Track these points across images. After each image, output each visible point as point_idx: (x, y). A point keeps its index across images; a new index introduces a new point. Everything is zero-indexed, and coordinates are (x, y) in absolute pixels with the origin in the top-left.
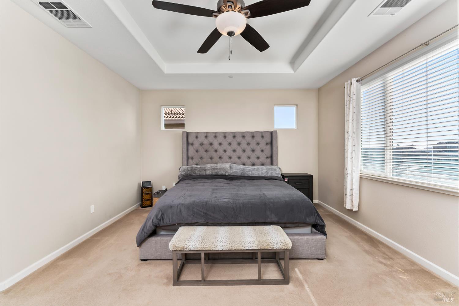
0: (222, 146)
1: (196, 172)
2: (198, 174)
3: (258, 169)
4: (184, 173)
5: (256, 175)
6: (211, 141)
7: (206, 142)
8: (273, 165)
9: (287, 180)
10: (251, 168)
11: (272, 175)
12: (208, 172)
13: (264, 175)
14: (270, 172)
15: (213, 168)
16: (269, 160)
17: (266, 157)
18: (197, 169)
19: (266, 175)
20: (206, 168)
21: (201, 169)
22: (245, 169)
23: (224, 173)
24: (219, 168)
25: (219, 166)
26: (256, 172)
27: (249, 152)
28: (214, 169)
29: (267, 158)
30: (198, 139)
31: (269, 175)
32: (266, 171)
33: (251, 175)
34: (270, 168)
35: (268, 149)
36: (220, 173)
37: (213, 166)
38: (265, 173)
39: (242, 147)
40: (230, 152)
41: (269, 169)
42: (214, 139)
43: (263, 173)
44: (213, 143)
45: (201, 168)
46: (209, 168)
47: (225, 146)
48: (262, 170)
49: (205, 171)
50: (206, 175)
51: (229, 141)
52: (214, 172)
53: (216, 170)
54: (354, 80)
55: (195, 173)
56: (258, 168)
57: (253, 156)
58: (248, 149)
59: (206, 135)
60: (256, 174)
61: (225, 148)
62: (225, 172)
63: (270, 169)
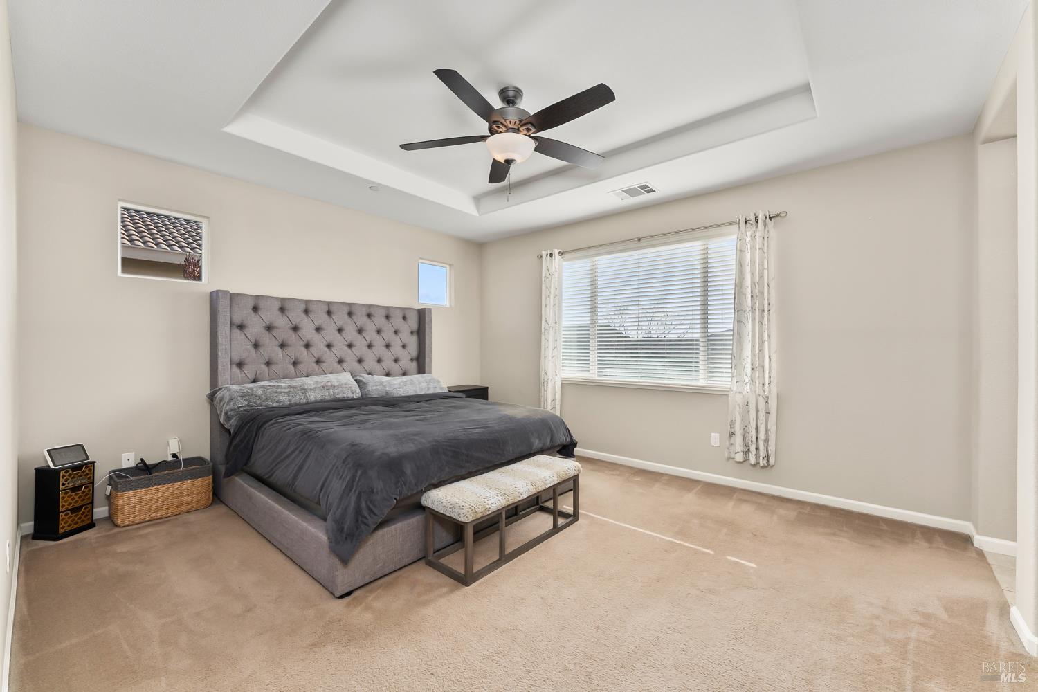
0: (323, 333)
1: (281, 398)
3: (412, 383)
6: (296, 321)
7: (281, 321)
8: (424, 373)
12: (313, 396)
15: (322, 384)
16: (414, 364)
17: (410, 358)
18: (279, 390)
20: (306, 387)
24: (336, 384)
27: (379, 349)
28: (324, 388)
29: (412, 360)
30: (260, 313)
35: (413, 342)
37: (319, 380)
39: (367, 338)
40: (340, 349)
42: (304, 315)
44: (300, 326)
45: (293, 387)
46: (313, 387)
47: (330, 334)
49: (304, 393)
50: (308, 403)
51: (340, 323)
52: (327, 395)
53: (331, 390)
54: (556, 252)
57: (388, 356)
58: (379, 342)
59: (284, 306)
61: (329, 339)
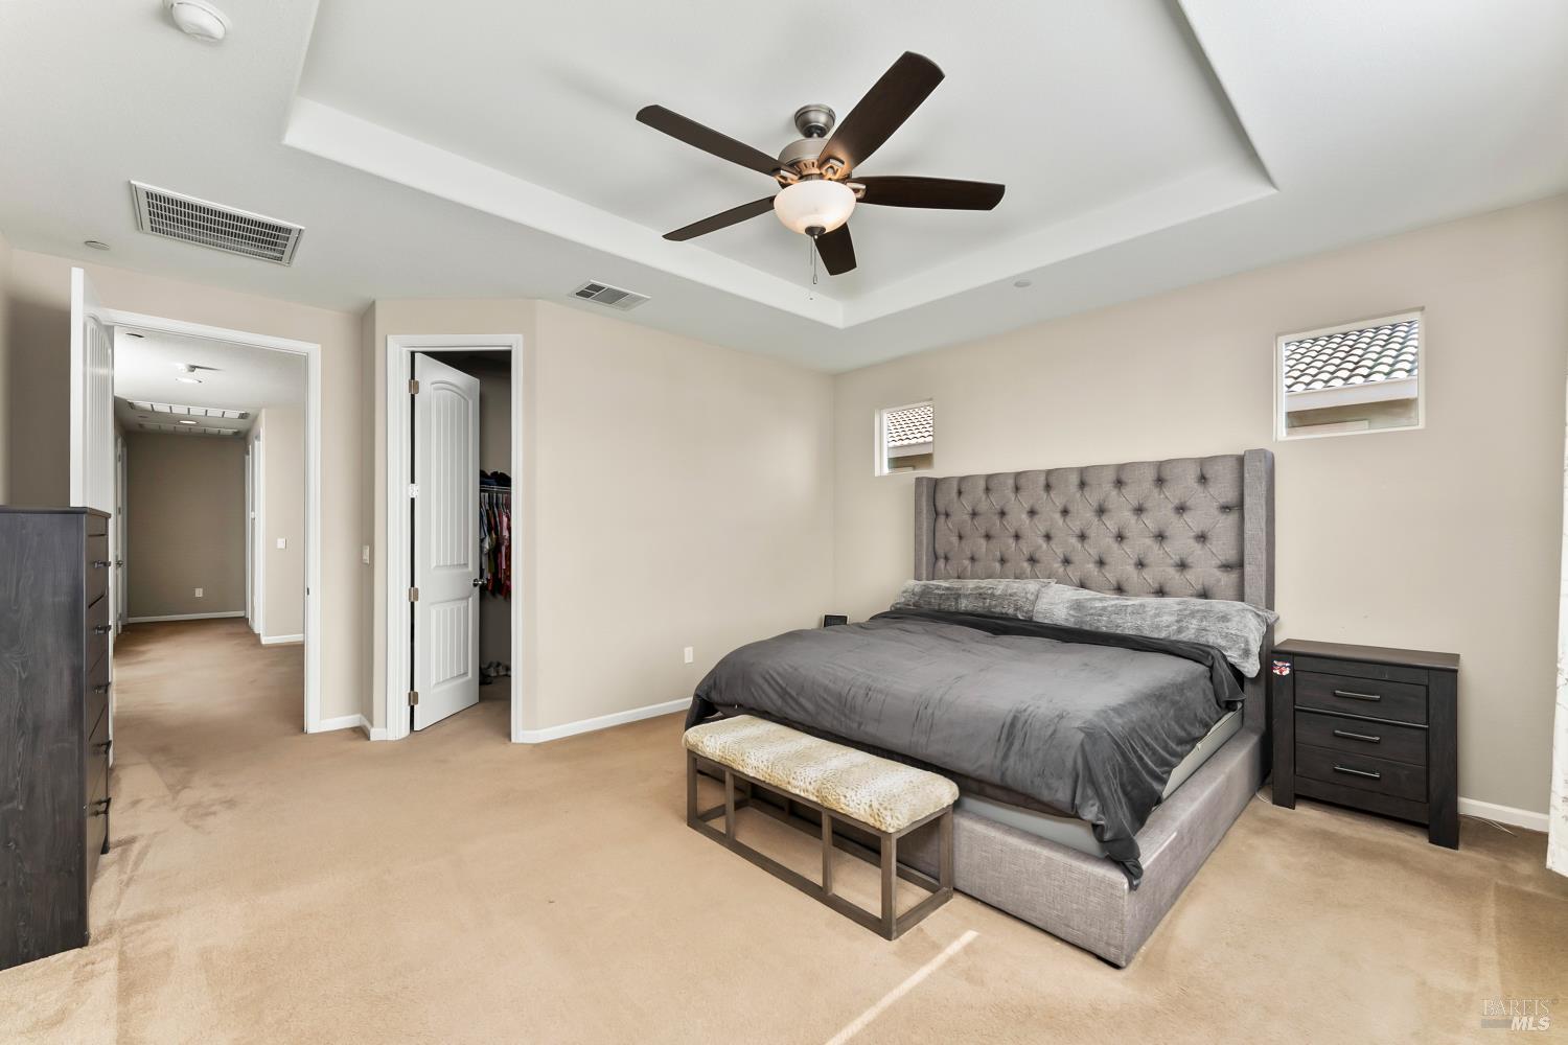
2: (936, 608)
4: (903, 600)
5: (1127, 632)
6: (1003, 503)
7: (987, 506)
9: (1286, 672)
10: (1112, 600)
11: (1202, 640)
12: (964, 605)
13: (1163, 635)
14: (1194, 624)
15: (981, 591)
16: (1233, 577)
17: (1216, 563)
19: (1174, 638)
21: (949, 592)
22: (1088, 604)
23: (1011, 611)
25: (1001, 586)
26: (1129, 618)
27: (1140, 543)
28: (981, 596)
30: (965, 497)
31: (1188, 635)
32: (1174, 618)
33: (1104, 629)
34: (1198, 611)
35: (1224, 529)
36: (998, 610)
37: (984, 585)
38: (1168, 626)
39: (1112, 522)
40: (1067, 542)
41: (1193, 614)
43: (1158, 627)
45: (948, 589)
48: (1157, 615)
51: (1064, 501)
55: (930, 603)
56: (1142, 606)
60: (1128, 626)
61: (1048, 526)
62: (1016, 609)
63: (1199, 615)
